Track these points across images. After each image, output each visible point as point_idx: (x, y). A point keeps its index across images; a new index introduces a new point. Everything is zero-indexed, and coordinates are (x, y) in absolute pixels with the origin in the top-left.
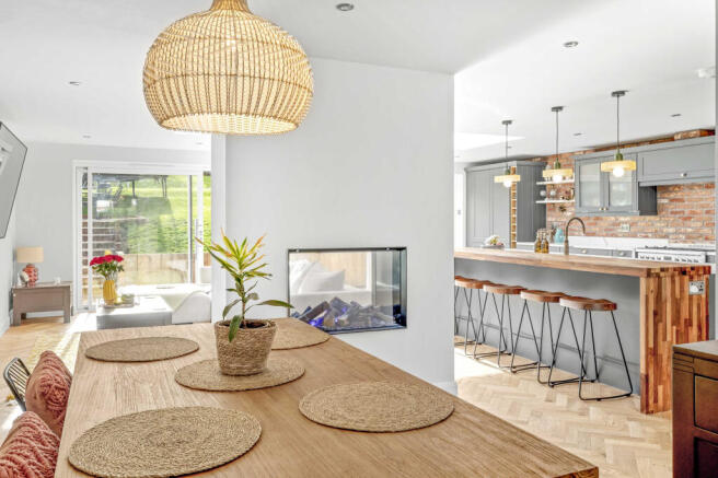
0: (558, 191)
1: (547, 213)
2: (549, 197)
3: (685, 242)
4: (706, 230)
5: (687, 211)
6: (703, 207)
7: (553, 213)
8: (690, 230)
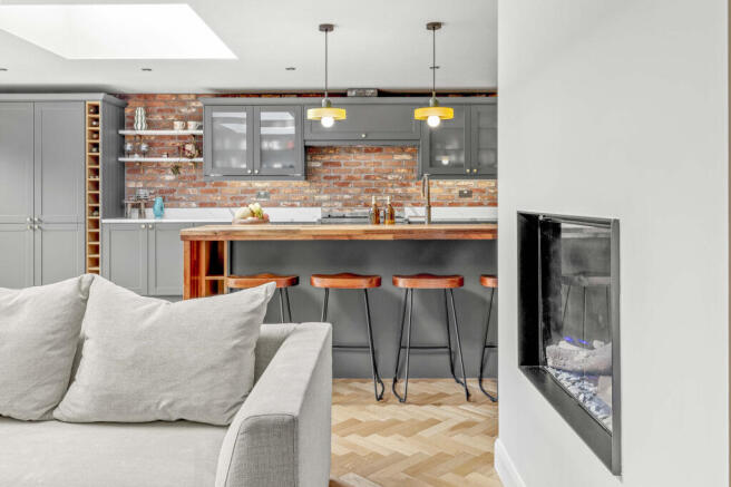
5: (344, 177)
6: (362, 172)
8: (346, 196)
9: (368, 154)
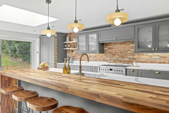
0: (71, 45)
1: (67, 53)
2: (68, 47)
3: (113, 63)
4: (120, 59)
5: (114, 52)
6: (119, 50)
7: (69, 53)
8: (115, 59)
9: (121, 45)
